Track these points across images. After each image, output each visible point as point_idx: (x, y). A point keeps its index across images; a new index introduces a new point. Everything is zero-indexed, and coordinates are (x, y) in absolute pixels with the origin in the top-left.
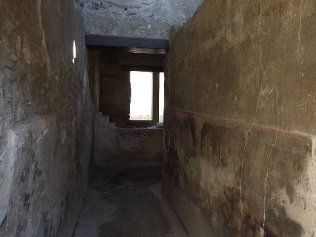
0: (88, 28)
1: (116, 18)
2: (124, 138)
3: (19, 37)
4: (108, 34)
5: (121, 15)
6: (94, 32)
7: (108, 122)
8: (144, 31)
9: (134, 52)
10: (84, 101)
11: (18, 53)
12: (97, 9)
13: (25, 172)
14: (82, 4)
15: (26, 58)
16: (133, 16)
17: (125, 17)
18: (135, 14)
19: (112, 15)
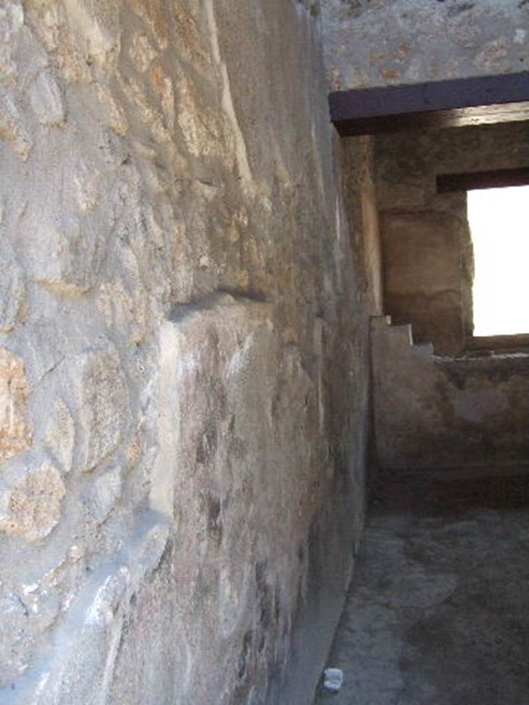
0: (336, 73)
1: (414, 31)
2: (460, 385)
3: (168, 82)
4: (392, 82)
5: (427, 17)
6: (352, 82)
7: (411, 343)
8: (504, 53)
9: (477, 120)
10: (339, 280)
11: (171, 123)
12: (357, 16)
13: (205, 440)
14: (313, 7)
15: (188, 138)
16: (465, 13)
17: (442, 20)
18: (471, 7)
19: (401, 22)
